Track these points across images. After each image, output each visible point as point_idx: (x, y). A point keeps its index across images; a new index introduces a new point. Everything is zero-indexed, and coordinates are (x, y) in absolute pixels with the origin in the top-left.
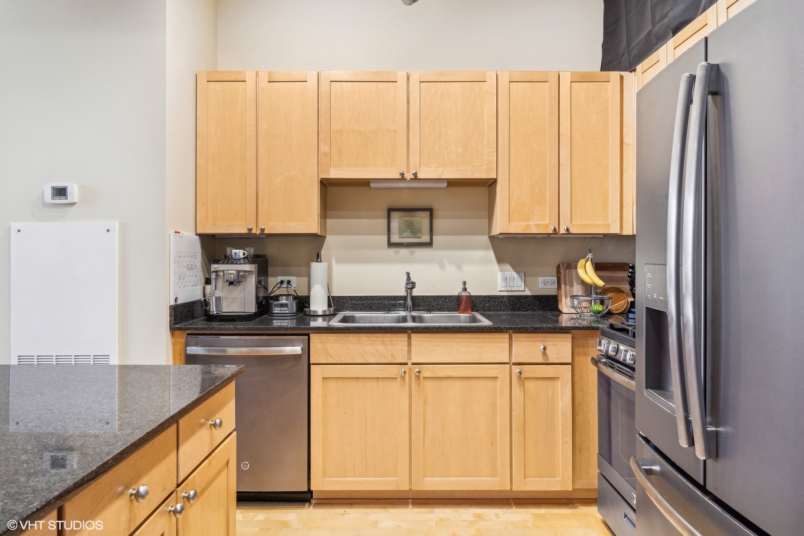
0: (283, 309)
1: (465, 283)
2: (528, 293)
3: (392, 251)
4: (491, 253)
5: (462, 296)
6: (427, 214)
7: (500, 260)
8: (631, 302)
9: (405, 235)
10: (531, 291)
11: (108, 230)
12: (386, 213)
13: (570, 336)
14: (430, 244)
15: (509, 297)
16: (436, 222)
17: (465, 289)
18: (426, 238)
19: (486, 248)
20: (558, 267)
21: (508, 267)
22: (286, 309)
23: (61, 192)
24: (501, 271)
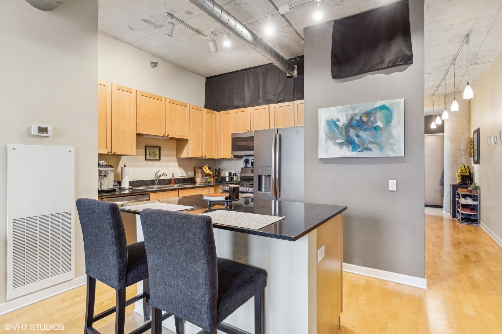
0: (116, 187)
1: (173, 174)
2: (186, 177)
3: (147, 162)
4: (177, 164)
5: (172, 179)
6: (158, 149)
7: (180, 166)
8: (231, 178)
9: (152, 156)
10: (187, 176)
11: (70, 151)
12: (145, 147)
13: (214, 187)
14: (159, 160)
15: (182, 178)
16: (162, 152)
17: (173, 176)
18: (158, 158)
19: (175, 162)
20: (194, 168)
21: (181, 168)
22: (117, 187)
23: (43, 130)
24: (180, 170)
